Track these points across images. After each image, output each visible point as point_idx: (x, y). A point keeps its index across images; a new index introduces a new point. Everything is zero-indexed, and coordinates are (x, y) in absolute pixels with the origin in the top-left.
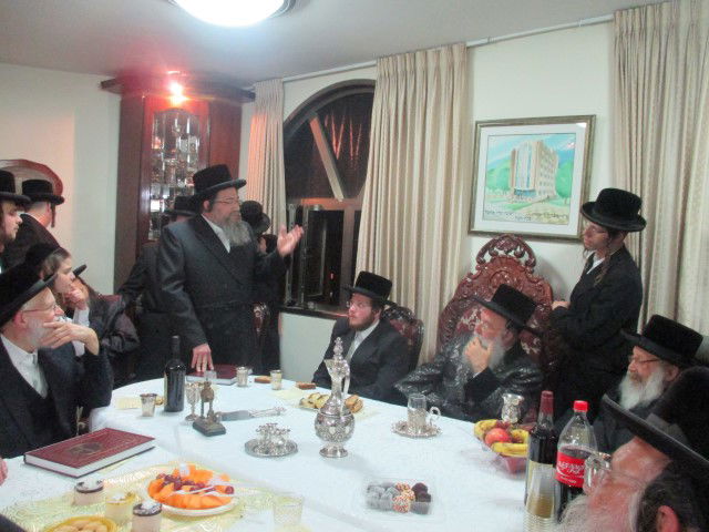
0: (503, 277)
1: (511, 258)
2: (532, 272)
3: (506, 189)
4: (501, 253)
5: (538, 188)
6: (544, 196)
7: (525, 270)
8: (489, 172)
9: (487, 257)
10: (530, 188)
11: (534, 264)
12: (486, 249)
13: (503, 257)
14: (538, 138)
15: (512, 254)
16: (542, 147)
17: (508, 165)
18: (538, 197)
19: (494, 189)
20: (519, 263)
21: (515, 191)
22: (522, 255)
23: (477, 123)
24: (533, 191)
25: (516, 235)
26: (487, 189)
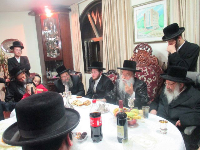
0: (142, 57)
1: (144, 50)
2: (151, 54)
3: (144, 27)
4: (141, 49)
5: (153, 25)
6: (155, 28)
7: (149, 54)
8: (138, 22)
9: (137, 51)
10: (151, 26)
11: (152, 52)
12: (136, 48)
13: (142, 50)
14: (151, 8)
15: (144, 49)
16: (153, 11)
17: (143, 19)
18: (154, 28)
19: (140, 28)
20: (147, 52)
21: (146, 27)
22: (147, 49)
23: (132, 7)
24: (152, 26)
25: (145, 42)
26: (138, 28)
